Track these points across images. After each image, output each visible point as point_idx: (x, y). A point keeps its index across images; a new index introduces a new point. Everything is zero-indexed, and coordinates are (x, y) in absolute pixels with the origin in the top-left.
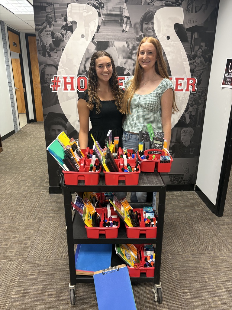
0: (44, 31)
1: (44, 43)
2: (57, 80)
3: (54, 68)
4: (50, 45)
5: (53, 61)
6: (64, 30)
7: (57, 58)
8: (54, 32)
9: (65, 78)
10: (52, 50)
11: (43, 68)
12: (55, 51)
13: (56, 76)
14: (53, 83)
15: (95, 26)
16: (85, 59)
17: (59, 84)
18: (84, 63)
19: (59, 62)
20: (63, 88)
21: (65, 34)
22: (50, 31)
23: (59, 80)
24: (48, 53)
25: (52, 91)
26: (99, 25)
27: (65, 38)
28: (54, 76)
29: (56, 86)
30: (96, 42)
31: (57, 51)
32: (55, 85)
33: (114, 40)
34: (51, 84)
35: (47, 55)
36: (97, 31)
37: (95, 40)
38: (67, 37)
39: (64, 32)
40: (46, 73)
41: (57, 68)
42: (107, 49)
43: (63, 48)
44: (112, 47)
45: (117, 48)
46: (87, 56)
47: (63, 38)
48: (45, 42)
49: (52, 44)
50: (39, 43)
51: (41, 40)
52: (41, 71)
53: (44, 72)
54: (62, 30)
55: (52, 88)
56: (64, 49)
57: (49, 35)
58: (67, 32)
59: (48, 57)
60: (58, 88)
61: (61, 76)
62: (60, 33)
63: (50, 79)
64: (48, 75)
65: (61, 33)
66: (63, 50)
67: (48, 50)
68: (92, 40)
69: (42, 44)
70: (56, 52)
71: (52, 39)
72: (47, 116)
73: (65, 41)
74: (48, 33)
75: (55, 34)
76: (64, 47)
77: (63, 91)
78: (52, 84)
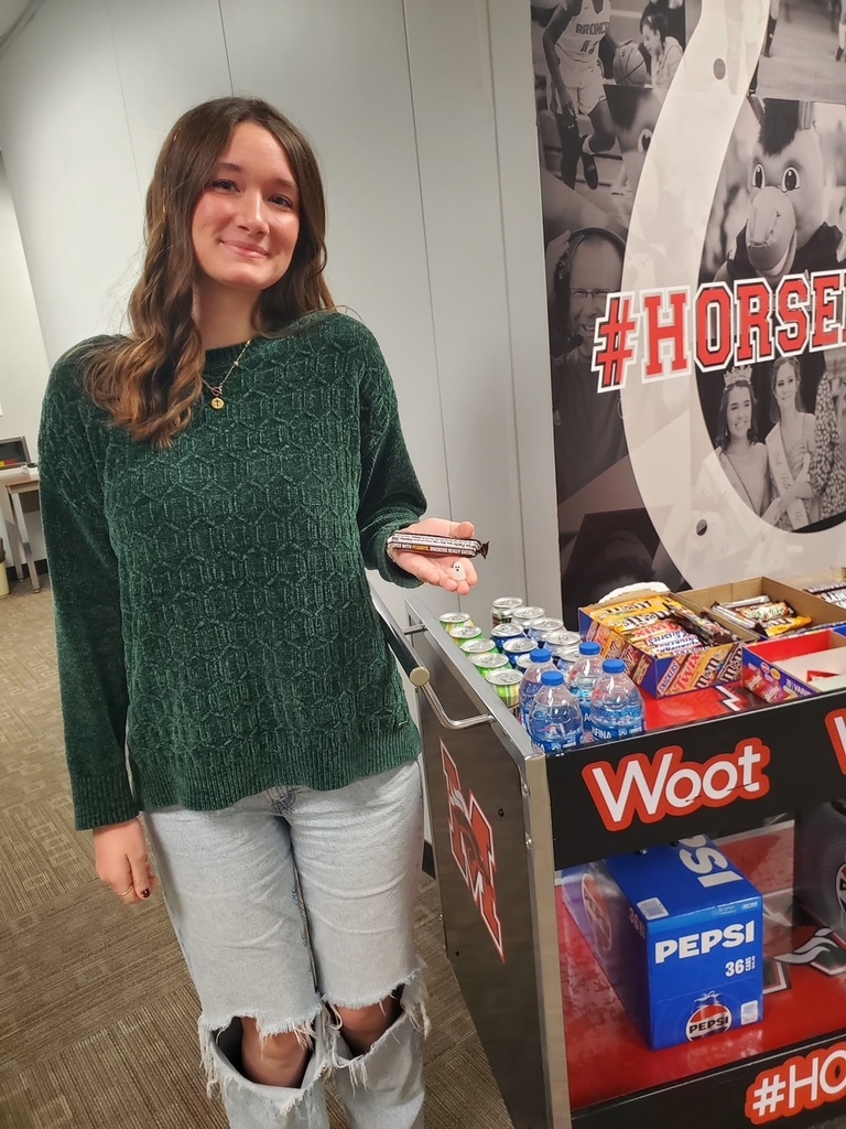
0: (572, 24)
1: (570, 103)
2: (620, 318)
3: (608, 249)
4: (595, 115)
5: (606, 208)
6: (654, 27)
7: (623, 190)
8: (613, 34)
9: (653, 303)
10: (603, 142)
11: (564, 257)
12: (615, 150)
13: (618, 299)
14: (604, 340)
15: (760, 21)
16: (724, 196)
17: (629, 344)
18: (720, 212)
19: (629, 213)
20: (646, 360)
21: (658, 54)
22: (598, 28)
23: (632, 316)
24: (589, 161)
25: (600, 390)
26: (774, 18)
27: (654, 78)
28: (610, 296)
29: (615, 357)
30: (763, 105)
31: (625, 148)
32: (615, 350)
33: (815, 94)
34: (596, 349)
35: (580, 176)
36: (767, 51)
37: (761, 95)
38: (665, 70)
39: (652, 39)
40: (576, 284)
41: (621, 249)
42: (792, 137)
43: (646, 132)
44: (808, 128)
45: (820, 135)
46: (733, 180)
47: (647, 75)
48: (574, 98)
49: (605, 108)
50: (549, 102)
51: (558, 83)
52: (556, 275)
53: (568, 277)
54: (646, 28)
55: (601, 368)
56: (649, 139)
57: (592, 51)
58: (663, 40)
59: (586, 187)
60: (627, 363)
61: (637, 295)
62: (635, 46)
63: (593, 317)
64: (583, 292)
65: (642, 49)
66: (646, 142)
67: (586, 147)
68: (751, 93)
69: (560, 111)
70: (618, 154)
71: (605, 81)
72: (572, 544)
73: (657, 91)
74: (586, 44)
75: (619, 51)
76: (652, 130)
77: (646, 380)
78: (600, 343)
